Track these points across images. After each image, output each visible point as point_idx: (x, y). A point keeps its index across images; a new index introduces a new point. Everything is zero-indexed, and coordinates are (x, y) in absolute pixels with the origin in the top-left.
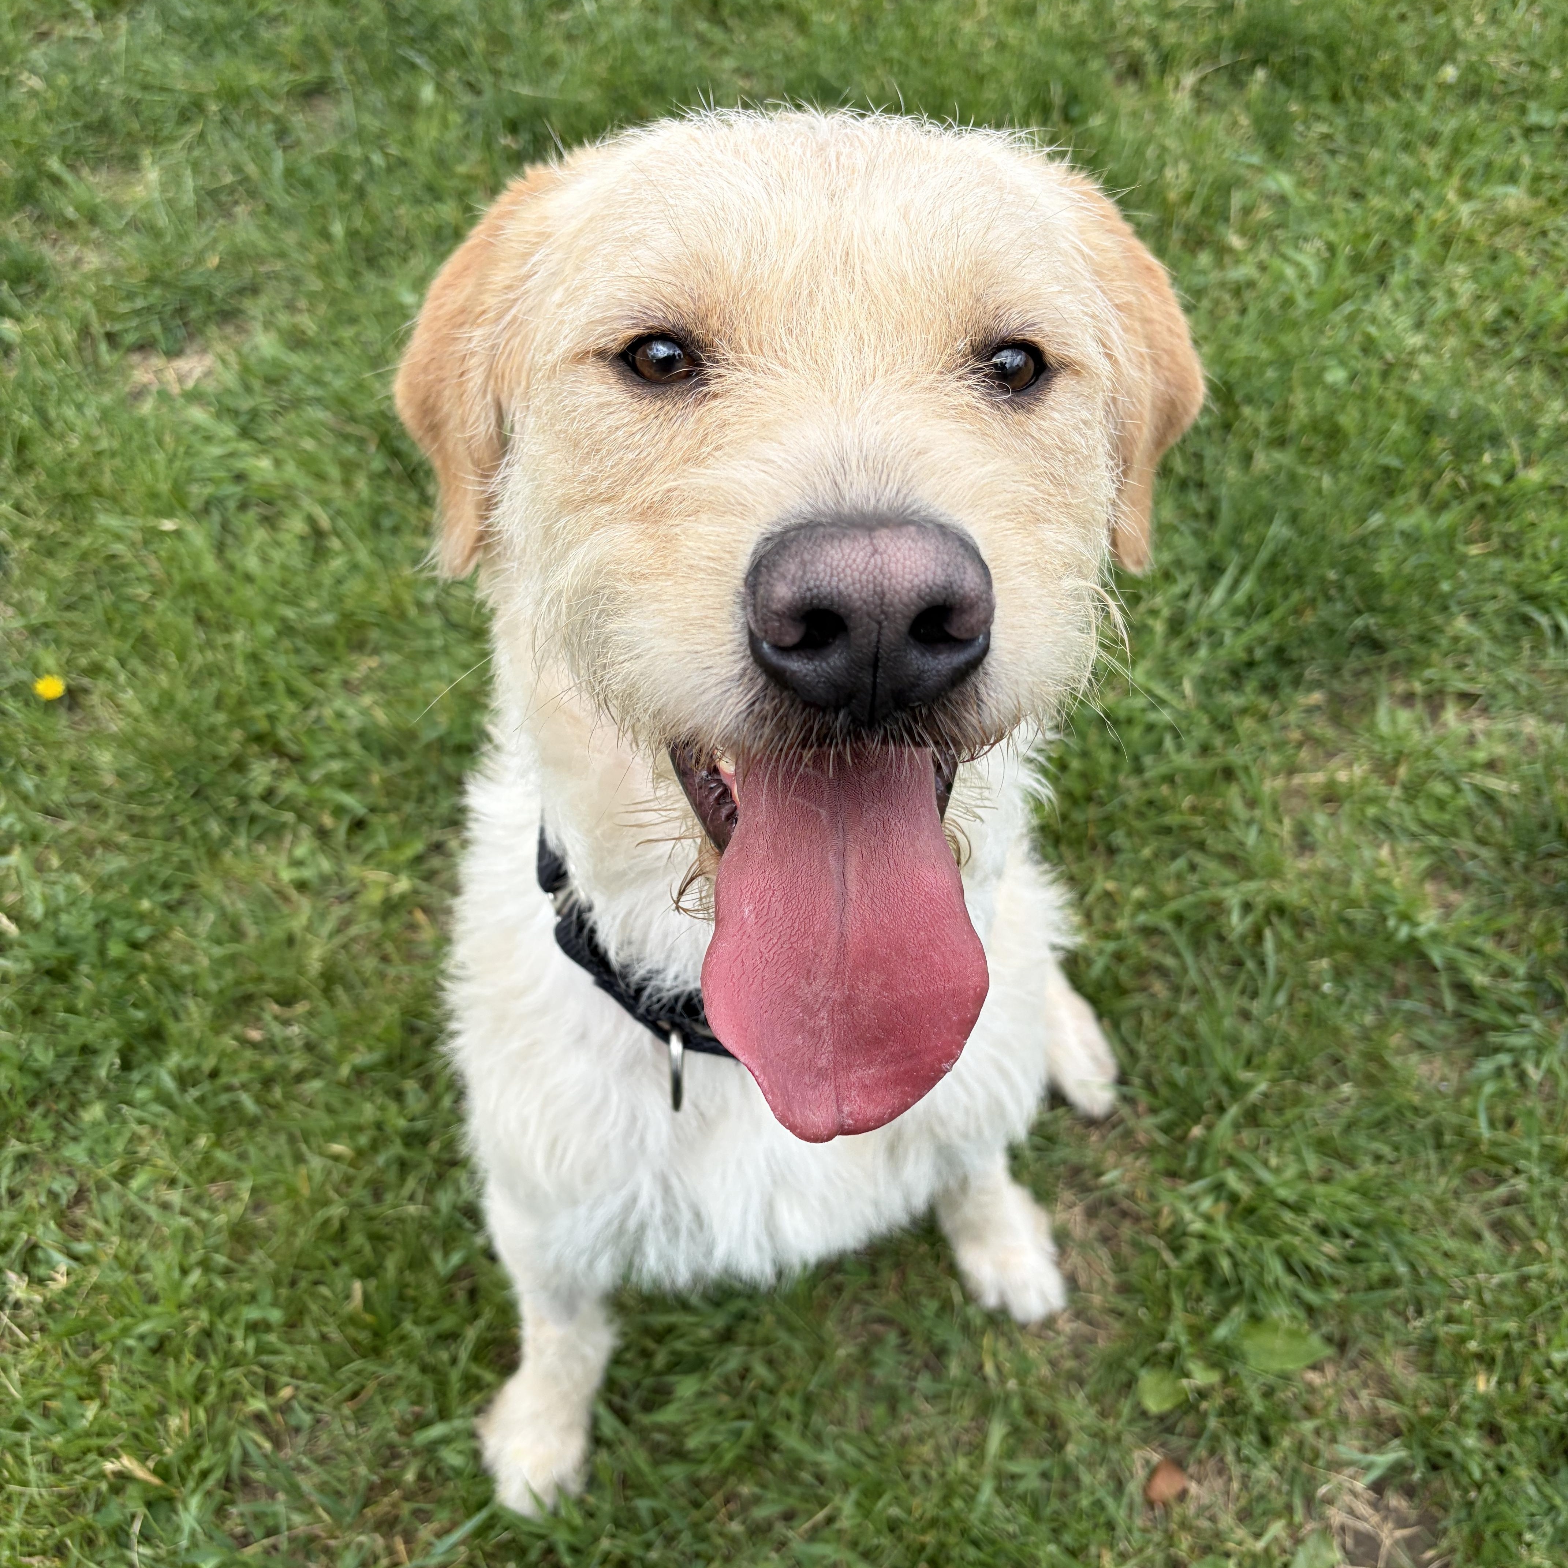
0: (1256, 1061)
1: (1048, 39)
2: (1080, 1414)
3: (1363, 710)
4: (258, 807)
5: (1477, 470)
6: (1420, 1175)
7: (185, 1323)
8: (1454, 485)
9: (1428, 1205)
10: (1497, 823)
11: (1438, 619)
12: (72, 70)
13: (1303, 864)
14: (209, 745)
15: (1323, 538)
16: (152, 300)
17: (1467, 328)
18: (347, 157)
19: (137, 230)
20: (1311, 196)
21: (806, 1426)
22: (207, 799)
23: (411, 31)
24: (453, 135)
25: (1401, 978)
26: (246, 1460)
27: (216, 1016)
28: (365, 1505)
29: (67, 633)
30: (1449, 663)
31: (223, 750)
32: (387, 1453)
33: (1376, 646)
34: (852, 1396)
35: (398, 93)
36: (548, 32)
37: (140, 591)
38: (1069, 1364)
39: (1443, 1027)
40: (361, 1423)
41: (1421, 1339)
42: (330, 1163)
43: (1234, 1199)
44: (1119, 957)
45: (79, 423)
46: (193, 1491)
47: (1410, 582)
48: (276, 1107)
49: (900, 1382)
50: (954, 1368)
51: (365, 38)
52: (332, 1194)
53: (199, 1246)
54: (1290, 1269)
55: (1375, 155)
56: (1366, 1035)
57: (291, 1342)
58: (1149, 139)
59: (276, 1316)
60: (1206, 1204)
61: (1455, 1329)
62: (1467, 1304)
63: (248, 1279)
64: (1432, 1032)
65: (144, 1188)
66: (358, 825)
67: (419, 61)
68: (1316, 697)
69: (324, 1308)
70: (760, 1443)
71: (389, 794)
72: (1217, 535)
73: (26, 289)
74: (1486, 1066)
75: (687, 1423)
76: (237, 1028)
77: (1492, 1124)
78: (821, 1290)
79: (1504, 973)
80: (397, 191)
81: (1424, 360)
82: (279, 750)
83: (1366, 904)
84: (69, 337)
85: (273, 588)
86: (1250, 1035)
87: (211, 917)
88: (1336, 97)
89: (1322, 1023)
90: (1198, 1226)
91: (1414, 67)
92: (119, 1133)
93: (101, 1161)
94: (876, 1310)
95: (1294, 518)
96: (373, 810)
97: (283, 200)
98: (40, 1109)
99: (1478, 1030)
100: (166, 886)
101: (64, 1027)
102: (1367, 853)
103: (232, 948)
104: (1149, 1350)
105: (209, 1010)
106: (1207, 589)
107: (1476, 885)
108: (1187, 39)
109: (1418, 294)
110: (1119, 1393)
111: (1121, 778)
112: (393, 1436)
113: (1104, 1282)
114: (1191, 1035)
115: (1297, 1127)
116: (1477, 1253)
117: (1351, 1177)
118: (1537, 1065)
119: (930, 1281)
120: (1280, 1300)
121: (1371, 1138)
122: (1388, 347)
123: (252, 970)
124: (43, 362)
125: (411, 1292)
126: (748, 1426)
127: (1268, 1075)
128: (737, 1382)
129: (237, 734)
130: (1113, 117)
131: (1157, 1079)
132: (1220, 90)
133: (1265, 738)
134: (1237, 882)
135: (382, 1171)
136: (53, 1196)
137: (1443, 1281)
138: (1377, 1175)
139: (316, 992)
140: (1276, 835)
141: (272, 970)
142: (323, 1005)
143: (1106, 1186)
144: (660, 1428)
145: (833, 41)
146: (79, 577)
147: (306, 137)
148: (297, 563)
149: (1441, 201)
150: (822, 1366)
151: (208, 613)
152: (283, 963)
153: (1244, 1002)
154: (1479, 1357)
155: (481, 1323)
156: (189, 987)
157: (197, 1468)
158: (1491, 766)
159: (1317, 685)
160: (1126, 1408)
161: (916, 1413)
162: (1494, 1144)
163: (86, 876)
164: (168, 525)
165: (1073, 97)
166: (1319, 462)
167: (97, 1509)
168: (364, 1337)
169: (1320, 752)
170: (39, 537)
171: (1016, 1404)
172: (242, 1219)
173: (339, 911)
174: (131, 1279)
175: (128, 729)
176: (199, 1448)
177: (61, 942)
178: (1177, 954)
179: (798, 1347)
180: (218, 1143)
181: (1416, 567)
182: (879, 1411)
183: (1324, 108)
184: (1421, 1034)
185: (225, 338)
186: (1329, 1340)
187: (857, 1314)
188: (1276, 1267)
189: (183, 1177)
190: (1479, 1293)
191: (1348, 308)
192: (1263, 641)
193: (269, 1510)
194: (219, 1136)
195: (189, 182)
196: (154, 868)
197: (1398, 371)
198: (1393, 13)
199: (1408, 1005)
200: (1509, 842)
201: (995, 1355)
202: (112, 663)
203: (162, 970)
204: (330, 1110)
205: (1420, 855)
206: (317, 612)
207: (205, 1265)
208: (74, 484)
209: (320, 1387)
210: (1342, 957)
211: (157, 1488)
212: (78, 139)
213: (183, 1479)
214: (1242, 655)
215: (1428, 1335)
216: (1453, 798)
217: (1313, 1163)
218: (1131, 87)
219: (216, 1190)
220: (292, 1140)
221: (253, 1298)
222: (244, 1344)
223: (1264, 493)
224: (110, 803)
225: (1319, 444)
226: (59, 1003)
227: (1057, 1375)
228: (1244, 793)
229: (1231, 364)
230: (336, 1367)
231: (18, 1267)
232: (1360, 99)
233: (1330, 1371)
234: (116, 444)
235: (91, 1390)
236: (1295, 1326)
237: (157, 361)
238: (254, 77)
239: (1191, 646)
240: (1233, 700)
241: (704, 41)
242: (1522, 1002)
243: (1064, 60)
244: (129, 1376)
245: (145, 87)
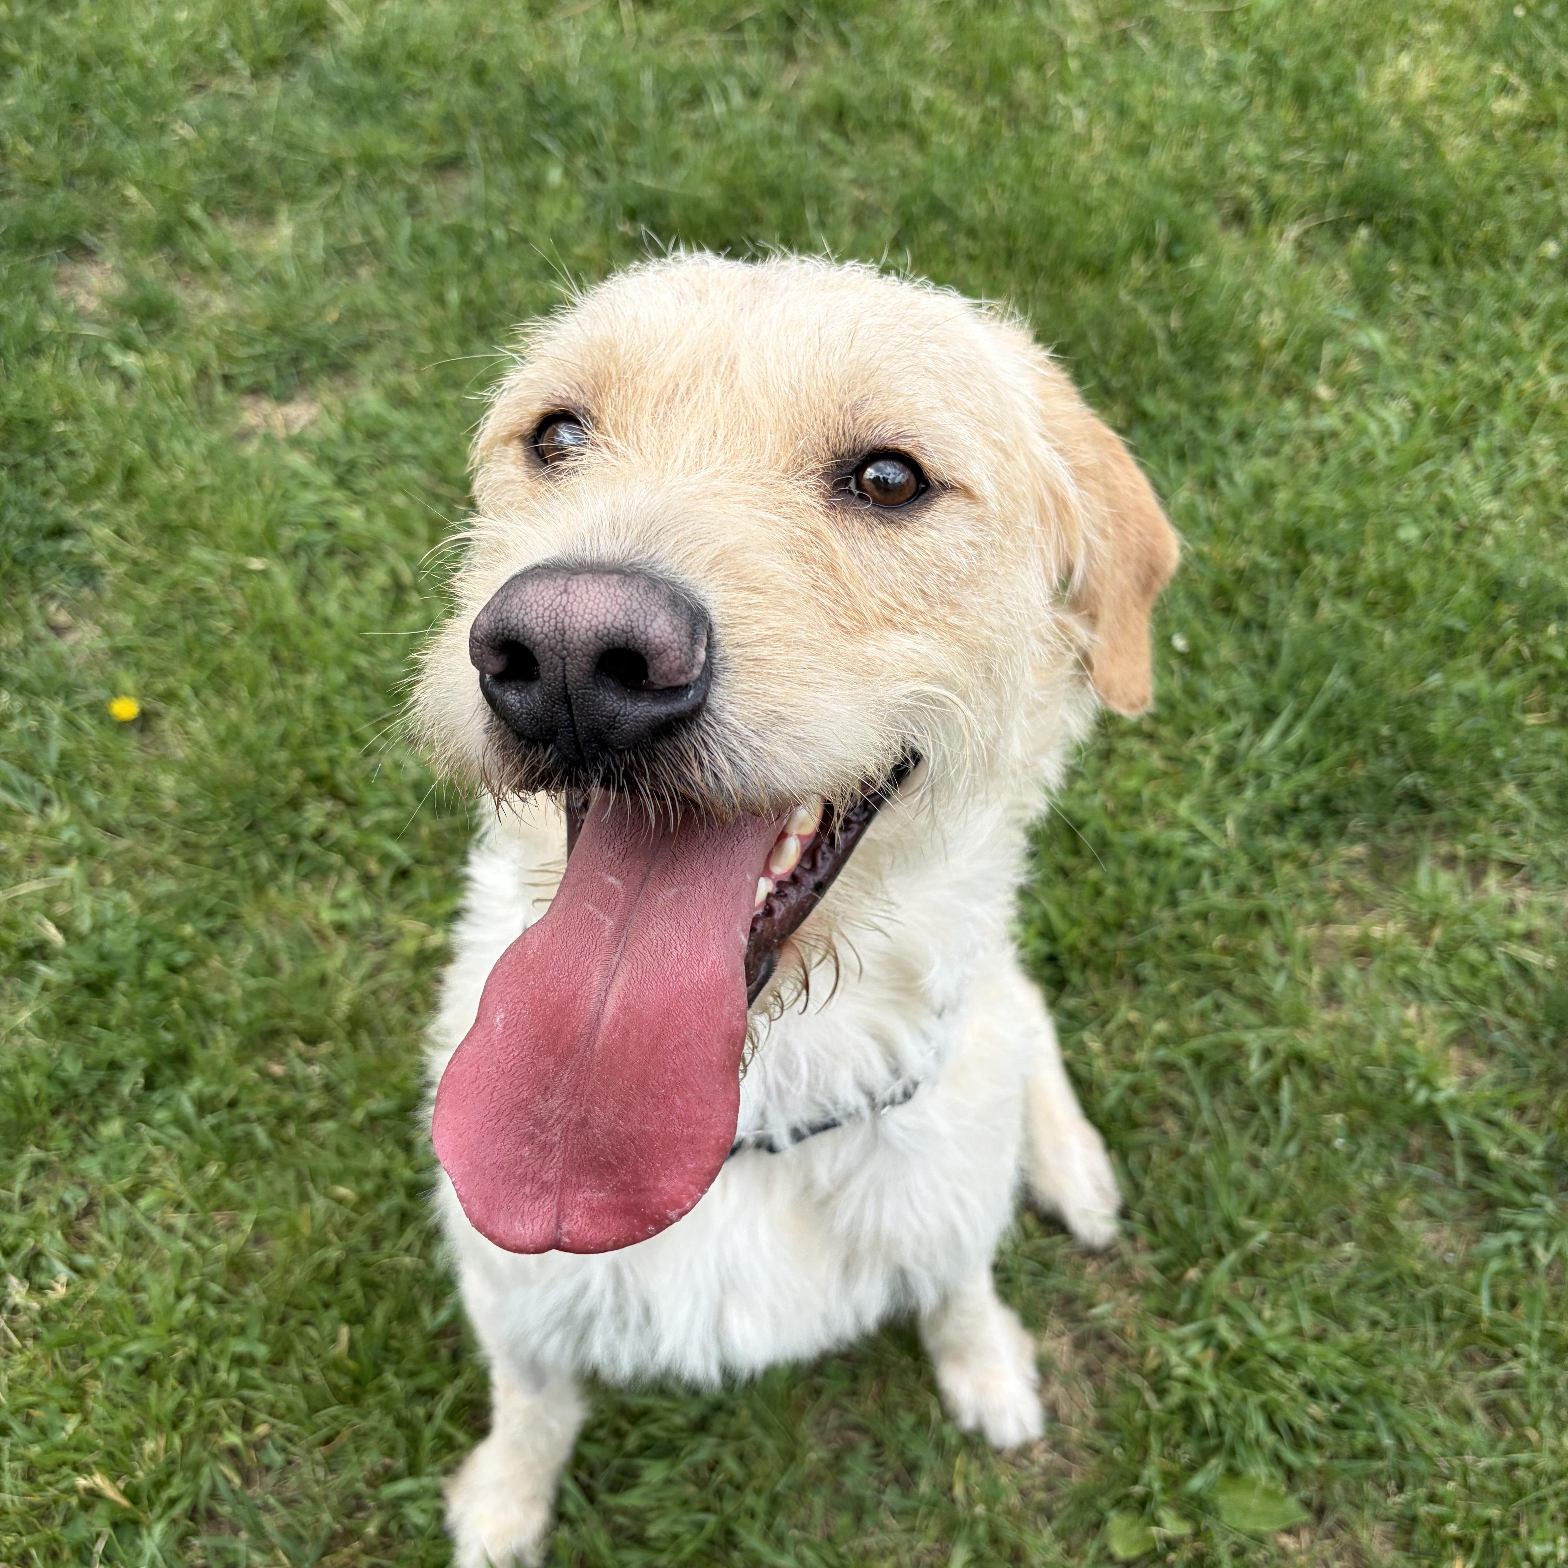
0: (1259, 1209)
1: (1159, 180)
2: (1046, 1549)
3: (1405, 868)
4: (308, 847)
5: (1541, 640)
6: (1417, 1346)
7: (173, 1348)
8: (1517, 653)
9: (1421, 1377)
10: (1529, 996)
11: (1488, 785)
12: (222, 122)
13: (1328, 1016)
14: (269, 781)
15: (1380, 693)
16: (270, 347)
17: (1546, 498)
18: (471, 231)
19: (266, 280)
20: (1402, 354)
21: (769, 1527)
22: (260, 833)
23: (547, 117)
24: (574, 218)
25: (1416, 1142)
26: (214, 1494)
27: (242, 1047)
28: (324, 1554)
29: (148, 658)
30: (1496, 830)
31: (281, 787)
32: (353, 1503)
33: (1424, 805)
34: (818, 1501)
35: (527, 173)
36: (678, 128)
37: (222, 625)
38: (1041, 1496)
39: (1453, 1197)
40: (331, 1470)
41: (1400, 1516)
42: (334, 1205)
43: (1223, 1347)
44: (1135, 1089)
45: (186, 459)
46: (159, 1518)
47: (1464, 745)
48: (288, 1143)
49: (869, 1493)
50: (924, 1486)
51: (502, 121)
52: (332, 1236)
53: (196, 1272)
54: (1272, 1426)
55: (1470, 321)
56: (1373, 1196)
57: (273, 1380)
58: (1247, 285)
59: (262, 1351)
60: (1194, 1349)
61: (1436, 1509)
62: (1451, 1486)
63: (239, 1311)
64: (1442, 1201)
65: (151, 1209)
66: (403, 875)
67: (549, 145)
68: (1359, 850)
69: (309, 1349)
70: (721, 1539)
71: (436, 847)
72: (1276, 678)
73: (154, 326)
74: (1493, 1242)
75: (652, 1509)
76: (261, 1061)
77: (1495, 1302)
78: (798, 1392)
79: (1521, 1149)
80: (515, 266)
81: (1499, 526)
82: (335, 793)
83: (1387, 1063)
84: (187, 375)
85: (349, 635)
86: (1257, 1182)
87: (249, 948)
88: (1436, 261)
89: (1331, 1179)
90: (1183, 1370)
91: (1516, 239)
92: (134, 1151)
93: (114, 1178)
94: (854, 1417)
95: (1353, 670)
96: (418, 861)
97: (405, 264)
98: (62, 1119)
99: (1490, 1204)
100: (210, 914)
101: (95, 1041)
102: (1394, 1012)
103: (267, 981)
104: (1120, 1491)
105: (235, 1041)
106: (1260, 730)
107: (1500, 1056)
108: (1295, 191)
109: (1499, 461)
110: (1087, 1534)
111: (1155, 910)
112: (361, 1486)
113: (1084, 1415)
114: (1198, 1176)
115: (1294, 1281)
116: (1467, 1434)
117: (1345, 1340)
118: (1547, 1247)
119: (910, 1394)
120: (1259, 1458)
121: (1370, 1302)
122: (1464, 510)
123: (282, 1005)
124: (161, 397)
125: (395, 1344)
126: (711, 1520)
127: (1270, 1226)
128: (705, 1473)
129: (297, 774)
130: (1215, 261)
131: (1159, 1216)
132: (1323, 243)
133: (1303, 885)
134: (1260, 1027)
135: (384, 1219)
136: (64, 1206)
137: (1429, 1459)
138: (1371, 1340)
139: (340, 1034)
140: (1304, 984)
141: (302, 1008)
142: (346, 1047)
143: (1096, 1318)
144: (624, 1511)
145: (949, 161)
146: (167, 604)
147: (436, 208)
148: (376, 613)
149: (1531, 372)
150: (792, 1468)
151: (285, 653)
152: (313, 1002)
153: (1254, 1148)
154: (1459, 1541)
155: (460, 1383)
156: (220, 1016)
157: (166, 1495)
158: (1529, 937)
159: (1362, 838)
160: (1092, 1548)
161: (882, 1527)
162: (1494, 1323)
163: (135, 895)
164: (256, 564)
165: (1177, 237)
166: (1384, 617)
167: (65, 1523)
168: (344, 1382)
169: (1357, 904)
170: (135, 563)
171: (981, 1530)
172: (242, 1252)
173: (373, 957)
174: (127, 1298)
175: (194, 758)
176: (170, 1475)
177: (103, 957)
178: (1192, 1093)
179: (770, 1445)
180: (228, 1172)
181: (1471, 731)
182: (844, 1520)
183: (1423, 270)
184: (1431, 1201)
185: (333, 390)
186: (1306, 1504)
187: (833, 1420)
188: (1258, 1423)
189: (190, 1203)
190: (1465, 1475)
191: (1428, 467)
192: (1310, 788)
193: (231, 1546)
194: (230, 1165)
195: (320, 240)
196: (201, 895)
197: (1472, 535)
198: (1501, 185)
199: (1419, 1170)
200: (1540, 1017)
201: (966, 1477)
202: (186, 692)
203: (196, 997)
204: (340, 1152)
205: (1446, 1018)
206: (389, 663)
207: (200, 1292)
208: (174, 515)
209: (295, 1428)
210: (1357, 1113)
211: (124, 1510)
212: (221, 190)
213: (151, 1504)
214: (1287, 801)
215: (1408, 1513)
216: (1486, 965)
217: (1308, 1320)
218: (1235, 234)
219: (220, 1219)
220: (300, 1178)
221: (242, 1331)
222: (227, 1376)
223: (1326, 642)
224: (167, 828)
225: (1386, 597)
226: (94, 1016)
227: (1026, 1506)
228: (1276, 937)
229: (1306, 511)
230: (314, 1410)
231: (20, 1273)
232: (1460, 265)
233: (1305, 1536)
234: (218, 481)
235: (74, 1403)
236: (1272, 1486)
237: (266, 406)
238: (394, 146)
239: (1238, 787)
240: (1276, 845)
241: (826, 151)
242: (1538, 1181)
243: (1173, 200)
244: (113, 1395)
245: (290, 146)
